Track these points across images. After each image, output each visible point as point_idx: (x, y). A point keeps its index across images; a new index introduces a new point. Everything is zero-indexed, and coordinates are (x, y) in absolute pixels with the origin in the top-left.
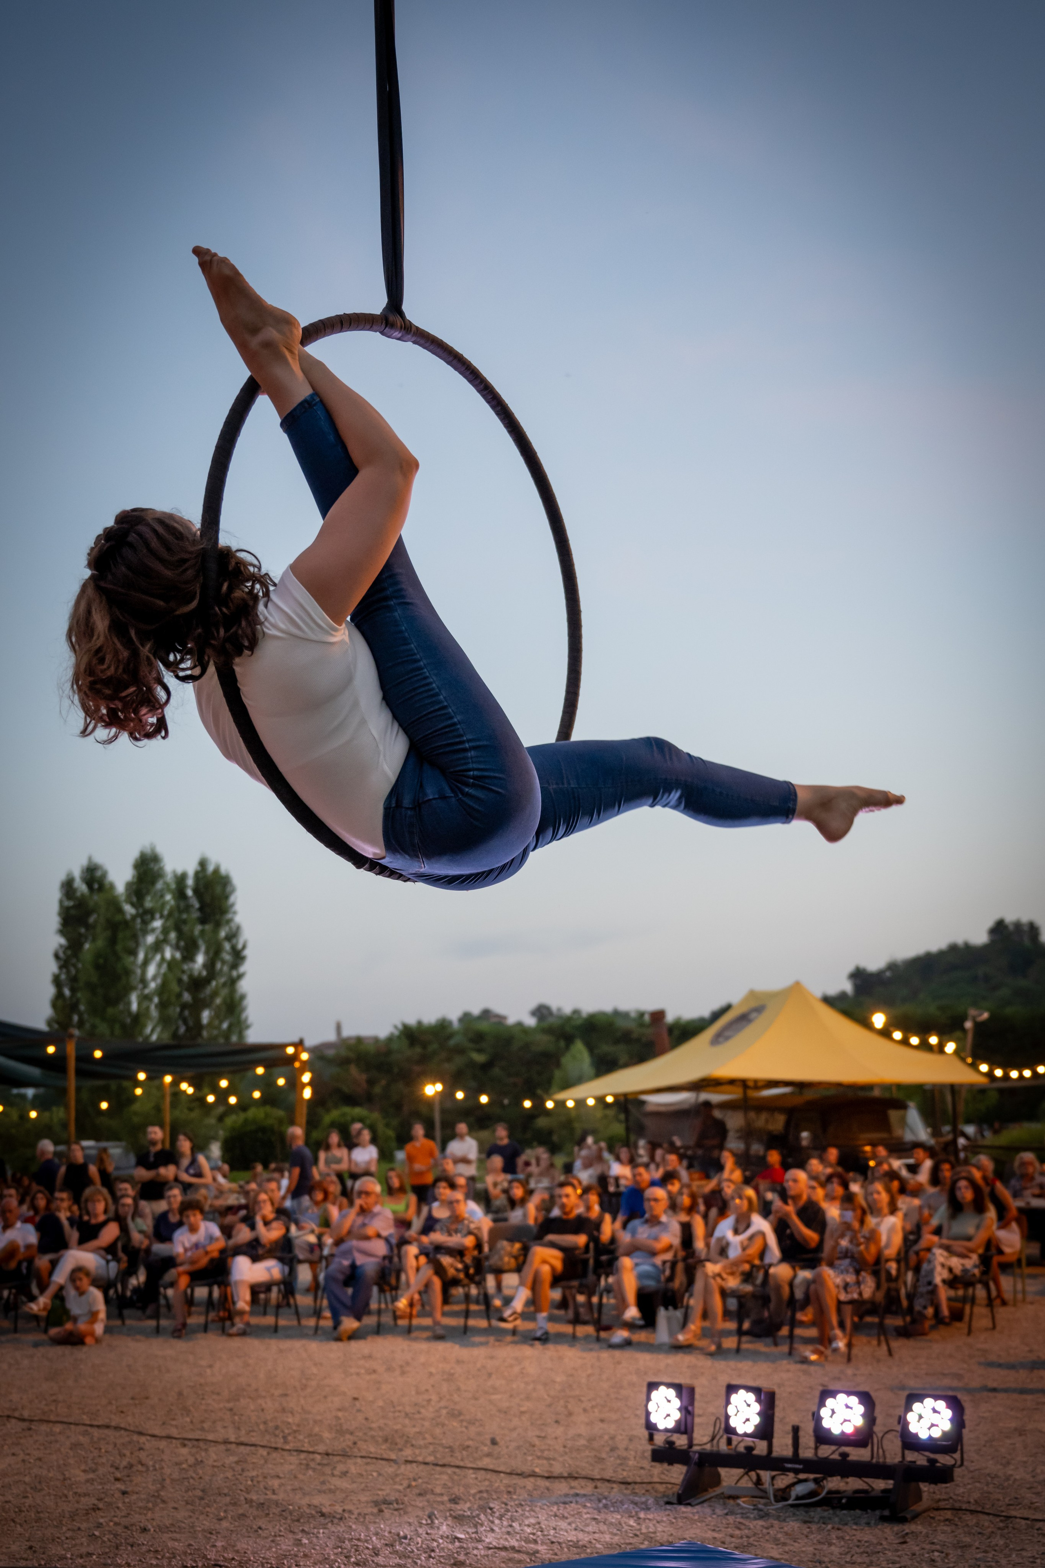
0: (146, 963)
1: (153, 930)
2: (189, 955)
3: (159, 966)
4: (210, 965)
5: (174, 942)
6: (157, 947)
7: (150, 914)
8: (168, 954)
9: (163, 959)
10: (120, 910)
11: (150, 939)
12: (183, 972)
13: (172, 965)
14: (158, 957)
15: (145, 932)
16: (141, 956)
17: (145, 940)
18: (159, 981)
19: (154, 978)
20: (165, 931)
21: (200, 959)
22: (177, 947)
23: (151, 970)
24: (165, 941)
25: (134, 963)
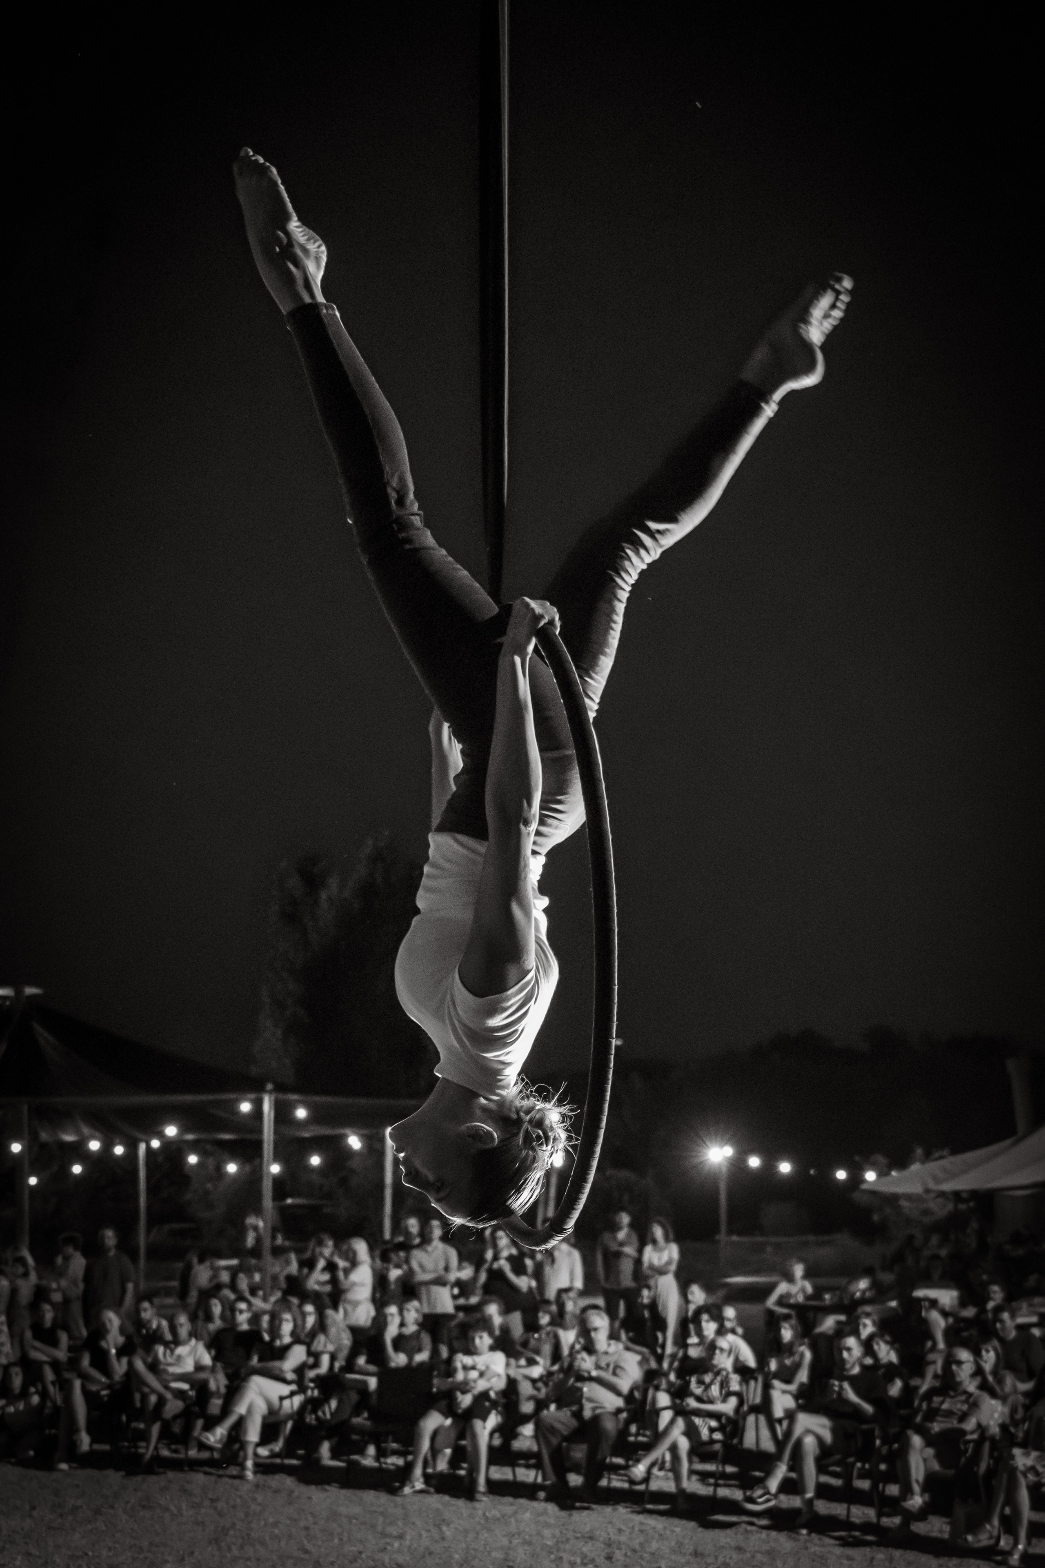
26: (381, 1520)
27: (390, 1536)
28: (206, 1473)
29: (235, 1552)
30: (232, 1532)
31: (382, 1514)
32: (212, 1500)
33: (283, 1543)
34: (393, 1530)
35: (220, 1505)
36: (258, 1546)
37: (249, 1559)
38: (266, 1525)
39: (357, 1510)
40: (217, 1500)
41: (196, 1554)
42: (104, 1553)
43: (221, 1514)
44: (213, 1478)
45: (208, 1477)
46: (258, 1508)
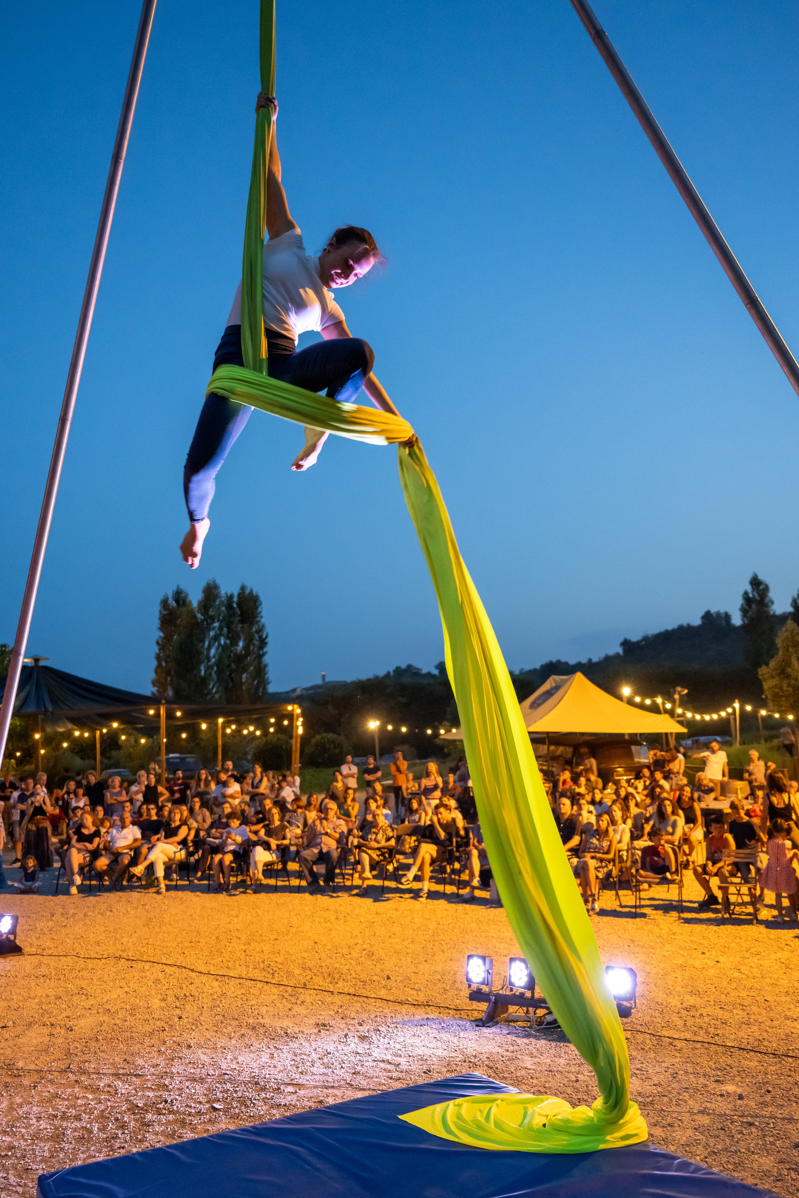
0: (209, 648)
1: (214, 628)
2: (234, 642)
3: (217, 649)
4: (246, 648)
5: (225, 634)
6: (216, 638)
7: (213, 619)
8: (222, 642)
9: (219, 644)
10: (195, 617)
11: (212, 633)
12: (231, 651)
13: (225, 647)
14: (217, 644)
15: (209, 630)
16: (207, 643)
17: (209, 634)
18: (217, 657)
19: (214, 656)
20: (221, 628)
21: (241, 644)
22: (228, 637)
23: (213, 651)
24: (221, 634)
25: (203, 647)
26: (227, 908)
27: (232, 916)
28: (138, 892)
29: (157, 929)
30: (154, 920)
31: (227, 905)
32: (143, 905)
33: (180, 923)
34: (234, 913)
35: (147, 907)
36: (168, 926)
37: (164, 932)
38: (171, 915)
39: (215, 904)
40: (146, 905)
41: (138, 932)
42: (92, 935)
43: (148, 912)
44: (143, 894)
45: (140, 894)
46: (166, 907)
